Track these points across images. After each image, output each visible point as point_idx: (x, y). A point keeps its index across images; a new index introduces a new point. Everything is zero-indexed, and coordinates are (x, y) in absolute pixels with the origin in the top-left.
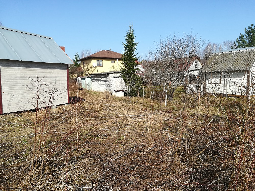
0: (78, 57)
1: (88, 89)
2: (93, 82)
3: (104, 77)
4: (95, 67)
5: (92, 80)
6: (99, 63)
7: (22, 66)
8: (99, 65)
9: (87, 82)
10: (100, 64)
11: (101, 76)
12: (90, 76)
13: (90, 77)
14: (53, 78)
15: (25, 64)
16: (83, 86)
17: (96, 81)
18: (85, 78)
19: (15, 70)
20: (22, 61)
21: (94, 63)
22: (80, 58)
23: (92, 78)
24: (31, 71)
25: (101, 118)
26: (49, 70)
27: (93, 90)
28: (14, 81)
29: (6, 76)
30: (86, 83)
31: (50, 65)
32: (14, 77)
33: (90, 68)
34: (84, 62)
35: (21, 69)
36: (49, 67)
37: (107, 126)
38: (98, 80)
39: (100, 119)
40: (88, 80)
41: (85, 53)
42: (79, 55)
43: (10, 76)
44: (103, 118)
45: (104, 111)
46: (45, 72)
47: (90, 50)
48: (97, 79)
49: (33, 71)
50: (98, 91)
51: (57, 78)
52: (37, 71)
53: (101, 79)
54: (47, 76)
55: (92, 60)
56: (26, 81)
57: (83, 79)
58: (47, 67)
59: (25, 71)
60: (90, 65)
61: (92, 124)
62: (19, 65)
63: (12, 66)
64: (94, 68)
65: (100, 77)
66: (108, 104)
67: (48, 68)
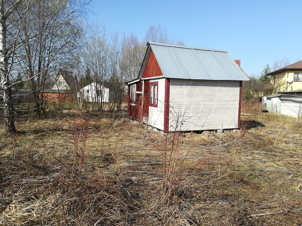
0: (268, 70)
1: (275, 112)
2: (282, 104)
3: (298, 97)
4: (291, 83)
5: (281, 100)
6: (298, 77)
7: (190, 84)
8: (297, 80)
9: (274, 103)
10: (300, 78)
11: (295, 94)
12: (280, 95)
13: (278, 97)
14: (222, 97)
15: (192, 82)
16: (268, 108)
17: (287, 102)
18: (271, 98)
19: (182, 89)
20: (190, 80)
21: (289, 77)
22: (272, 70)
23: (282, 98)
24: (198, 90)
25: (275, 153)
26: (218, 88)
27: (281, 114)
28: (181, 100)
29: (174, 95)
30: (272, 105)
31: (219, 83)
32: (181, 96)
33: (282, 83)
34: (275, 77)
35: (189, 87)
36: (219, 85)
37: (279, 165)
38: (290, 100)
39: (274, 155)
40: (276, 101)
41: (279, 64)
42: (270, 67)
43: (178, 95)
44: (280, 154)
45: (284, 144)
46: (213, 90)
47: (288, 60)
48: (288, 99)
49: (200, 90)
50: (289, 116)
51: (227, 98)
52: (204, 90)
53: (294, 99)
54: (215, 95)
55: (287, 74)
56: (192, 100)
57: (269, 99)
58: (215, 84)
59: (193, 90)
60: (282, 80)
61: (258, 160)
62: (187, 84)
63: (181, 85)
64: (288, 84)
65: (293, 97)
66: (295, 135)
67: (217, 86)
